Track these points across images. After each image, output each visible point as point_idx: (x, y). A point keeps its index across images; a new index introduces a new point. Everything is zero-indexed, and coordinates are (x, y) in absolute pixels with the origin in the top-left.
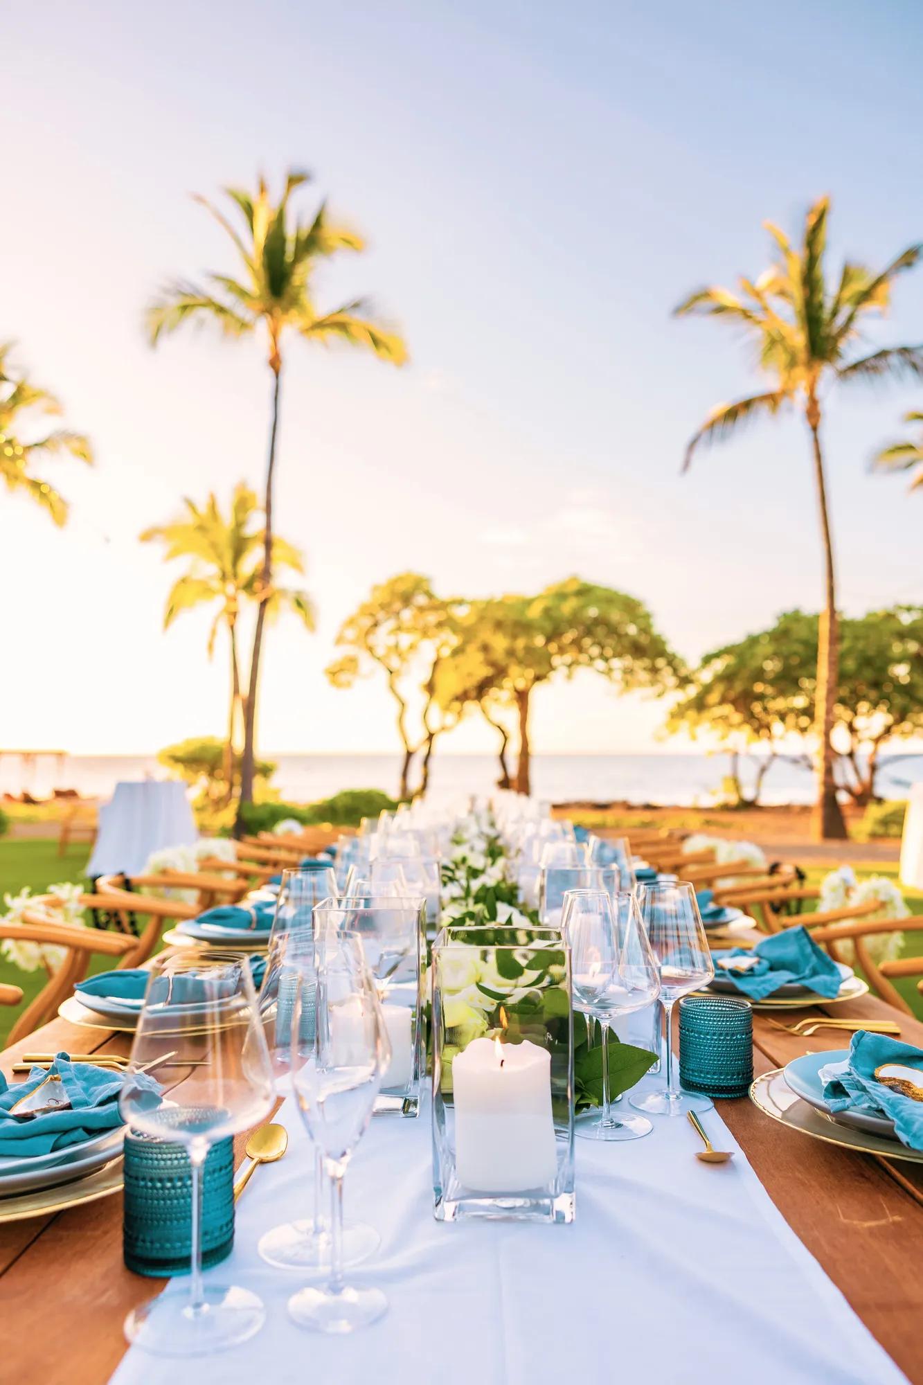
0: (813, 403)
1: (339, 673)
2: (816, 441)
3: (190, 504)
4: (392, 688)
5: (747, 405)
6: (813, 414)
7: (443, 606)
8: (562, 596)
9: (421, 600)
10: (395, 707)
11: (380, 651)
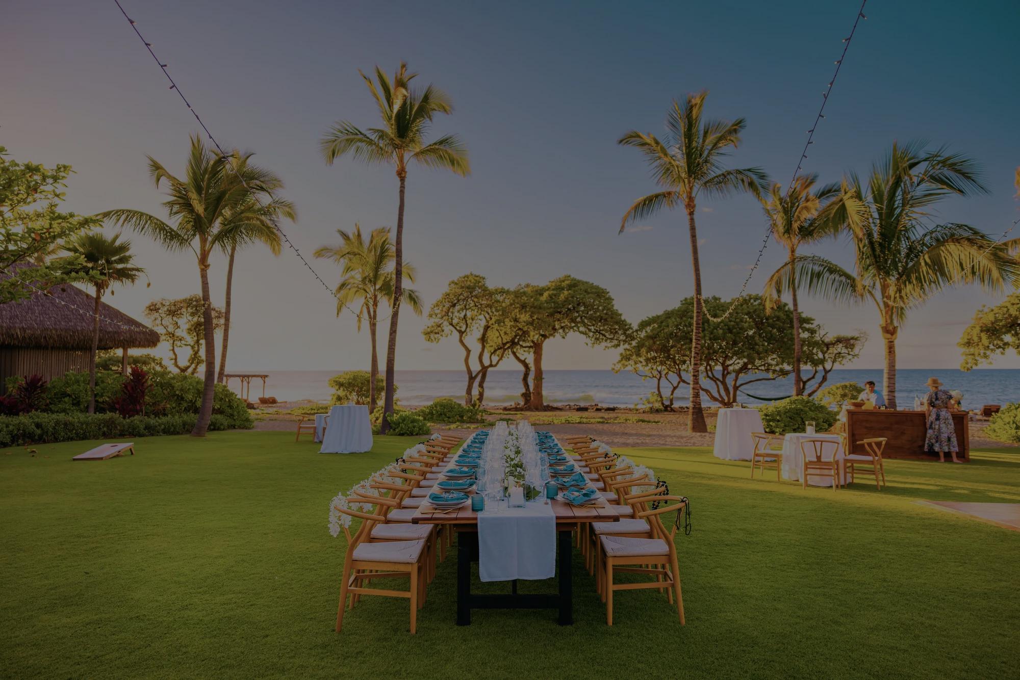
0: (691, 199)
1: (432, 333)
2: (692, 220)
3: (345, 236)
4: (461, 342)
5: (657, 196)
6: (691, 206)
7: (491, 294)
8: (560, 289)
9: (478, 291)
10: (464, 353)
11: (455, 321)
